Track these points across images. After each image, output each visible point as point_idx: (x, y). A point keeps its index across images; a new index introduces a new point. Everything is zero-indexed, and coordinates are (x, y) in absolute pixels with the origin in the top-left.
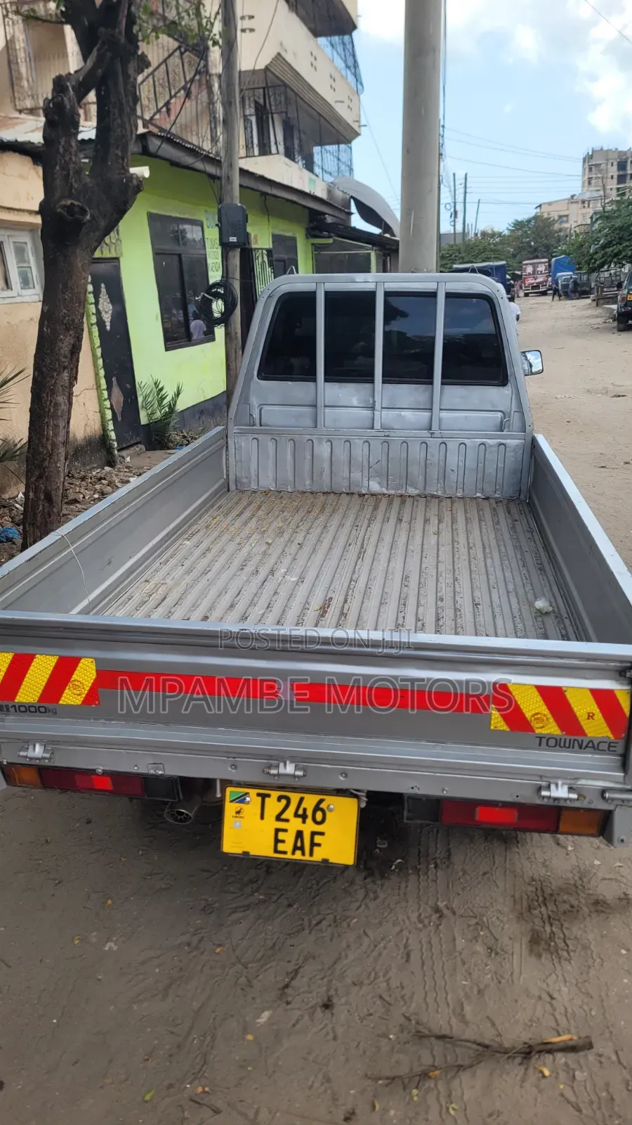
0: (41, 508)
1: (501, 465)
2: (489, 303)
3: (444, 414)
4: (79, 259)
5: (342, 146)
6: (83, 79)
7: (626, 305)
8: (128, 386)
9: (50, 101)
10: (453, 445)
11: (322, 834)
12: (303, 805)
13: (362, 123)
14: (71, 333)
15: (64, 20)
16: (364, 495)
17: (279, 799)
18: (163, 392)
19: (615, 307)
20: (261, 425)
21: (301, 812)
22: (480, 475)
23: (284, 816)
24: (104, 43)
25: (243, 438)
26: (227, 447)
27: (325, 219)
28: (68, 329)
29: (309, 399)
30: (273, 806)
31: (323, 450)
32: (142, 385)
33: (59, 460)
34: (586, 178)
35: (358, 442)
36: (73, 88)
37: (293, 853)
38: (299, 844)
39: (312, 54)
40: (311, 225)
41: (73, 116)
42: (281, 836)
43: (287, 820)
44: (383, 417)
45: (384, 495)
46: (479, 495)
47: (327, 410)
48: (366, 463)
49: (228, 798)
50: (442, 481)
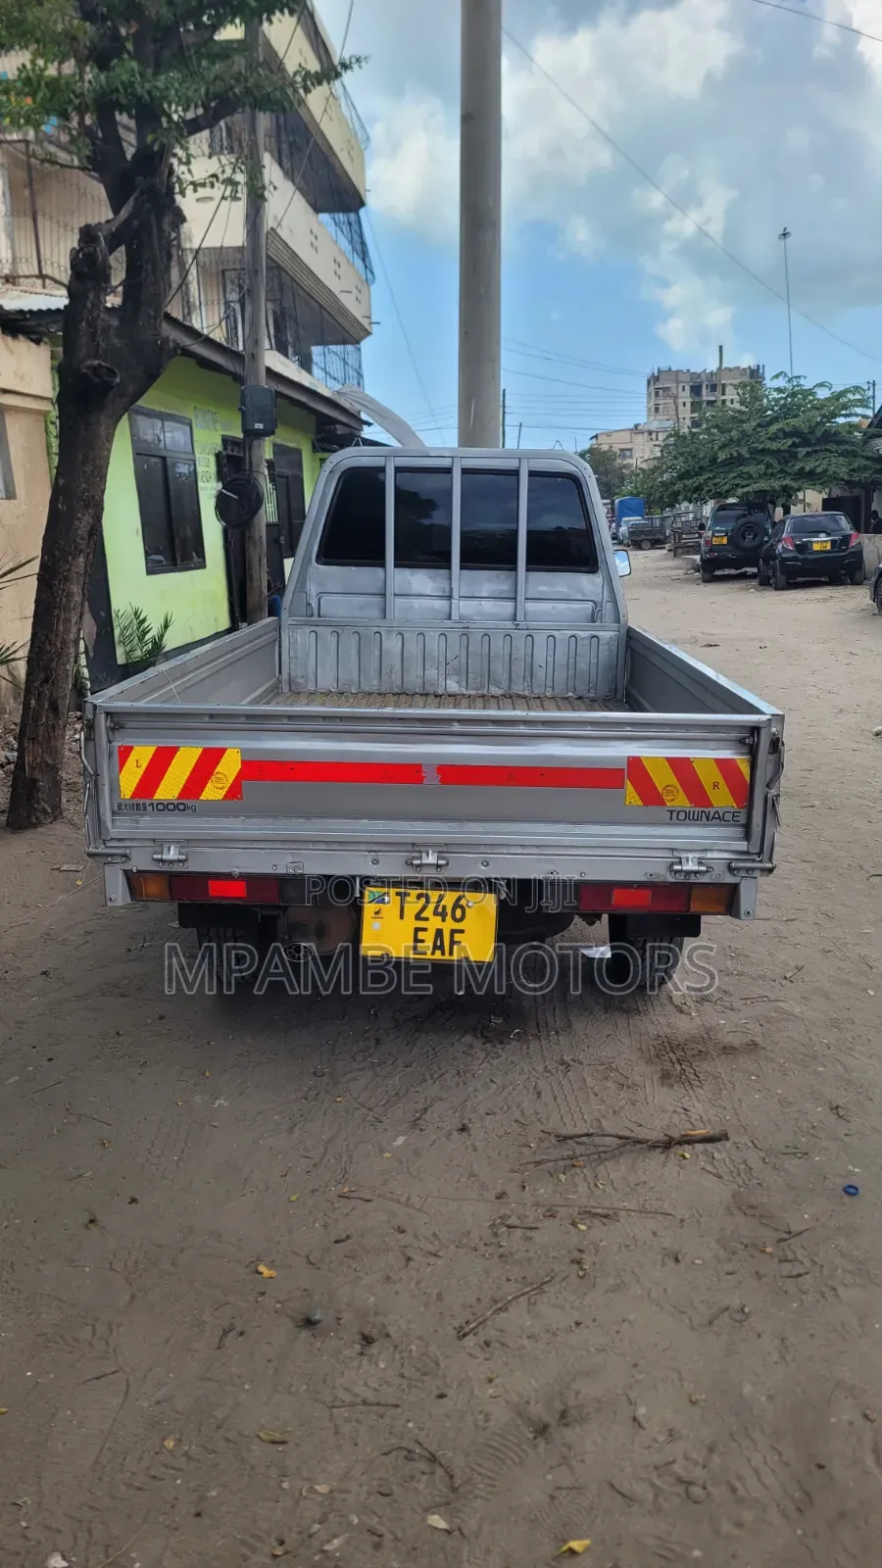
0: (44, 720)
1: (594, 661)
2: (575, 482)
3: (531, 606)
4: (103, 427)
5: (350, 347)
6: (116, 229)
7: (711, 550)
8: (103, 614)
9: (78, 252)
10: (540, 638)
11: (462, 931)
12: (443, 903)
13: (374, 320)
14: (90, 511)
15: (90, 167)
16: (441, 696)
17: (419, 897)
18: (146, 624)
19: (697, 557)
20: (319, 616)
21: (440, 910)
22: (571, 672)
23: (423, 915)
24: (142, 193)
25: (299, 631)
26: (280, 642)
27: (336, 429)
28: (87, 507)
29: (376, 587)
30: (413, 906)
31: (392, 644)
32: (120, 614)
33: (69, 662)
34: (652, 404)
35: (433, 636)
36: (105, 238)
37: (433, 953)
38: (439, 944)
39: (312, 232)
40: (319, 436)
41: (104, 270)
42: (421, 935)
43: (427, 919)
44: (463, 607)
45: (464, 695)
46: (570, 694)
47: (398, 600)
48: (442, 660)
49: (366, 900)
50: (529, 679)
